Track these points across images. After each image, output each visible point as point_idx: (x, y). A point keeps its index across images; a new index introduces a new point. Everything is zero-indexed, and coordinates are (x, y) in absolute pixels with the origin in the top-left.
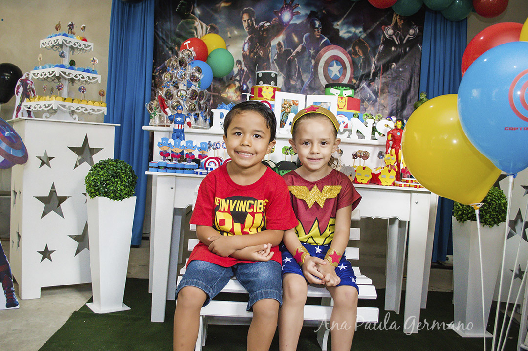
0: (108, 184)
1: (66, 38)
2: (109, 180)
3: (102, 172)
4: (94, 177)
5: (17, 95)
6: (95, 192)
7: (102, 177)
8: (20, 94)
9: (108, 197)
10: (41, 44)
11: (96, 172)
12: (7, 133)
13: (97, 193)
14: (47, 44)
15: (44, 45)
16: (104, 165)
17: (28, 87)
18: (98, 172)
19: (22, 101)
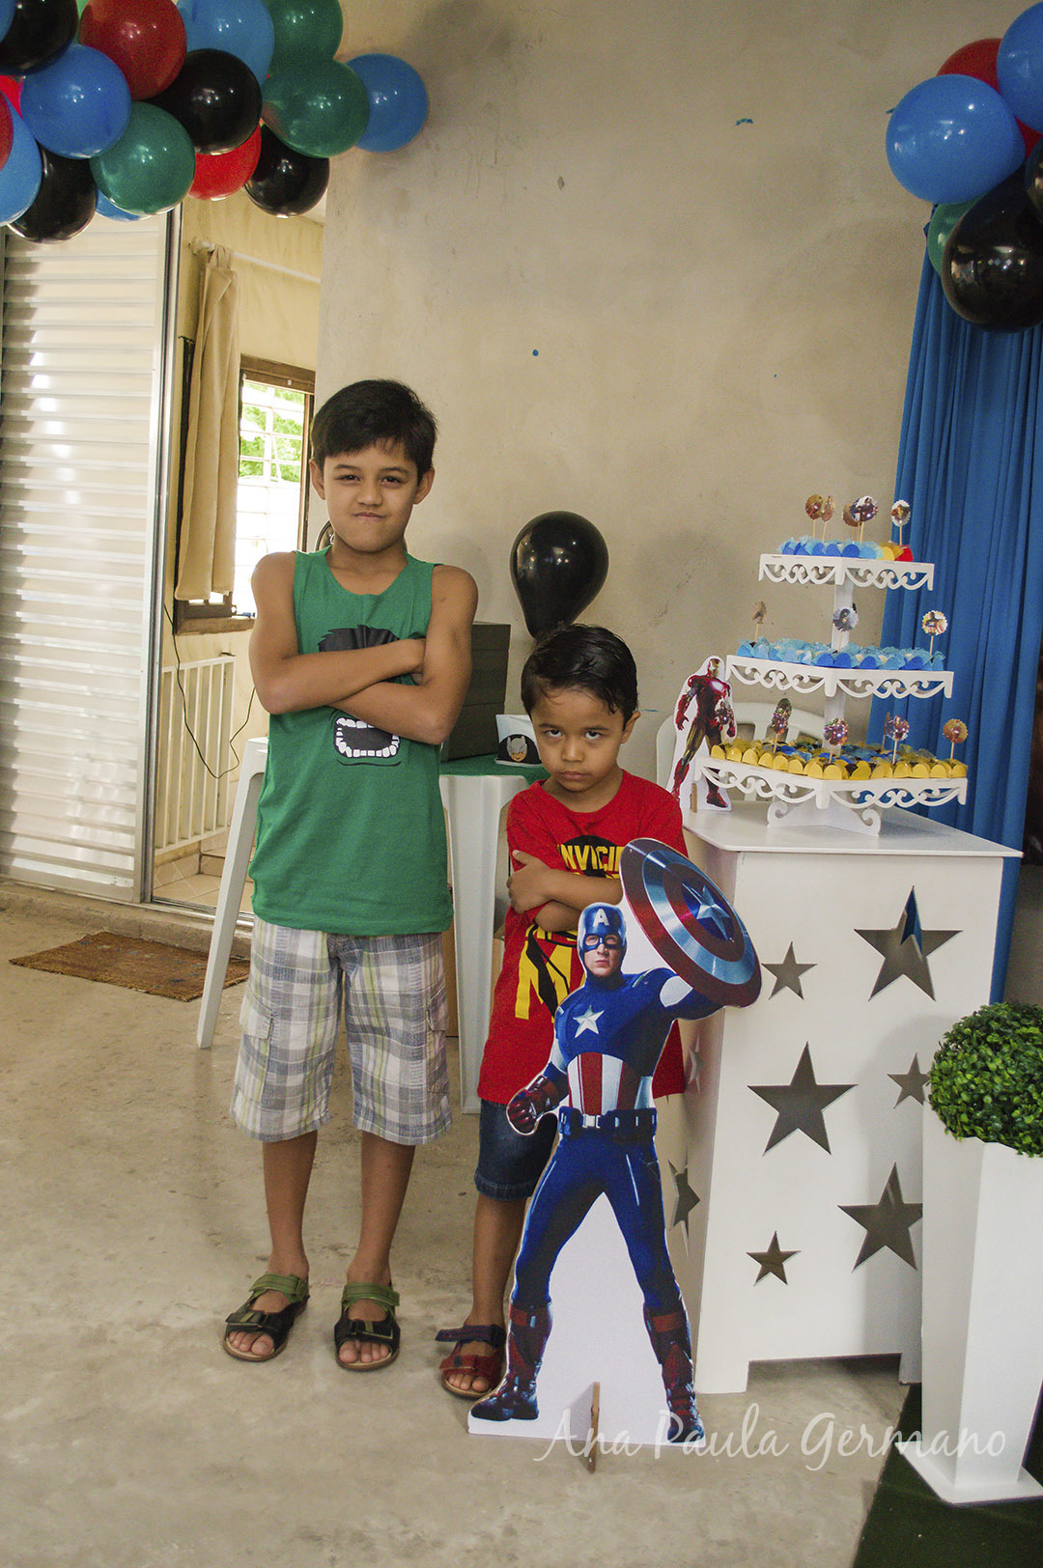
0: (1016, 1107)
1: (853, 562)
2: (1018, 1094)
3: (999, 1062)
4: (969, 1076)
5: (680, 727)
6: (968, 1124)
7: (997, 1079)
8: (687, 725)
9: (1010, 1144)
10: (763, 568)
11: (975, 1057)
12: (703, 908)
13: (979, 1130)
14: (785, 575)
15: (777, 575)
16: (998, 1032)
17: (718, 707)
18: (982, 1058)
19: (693, 748)
